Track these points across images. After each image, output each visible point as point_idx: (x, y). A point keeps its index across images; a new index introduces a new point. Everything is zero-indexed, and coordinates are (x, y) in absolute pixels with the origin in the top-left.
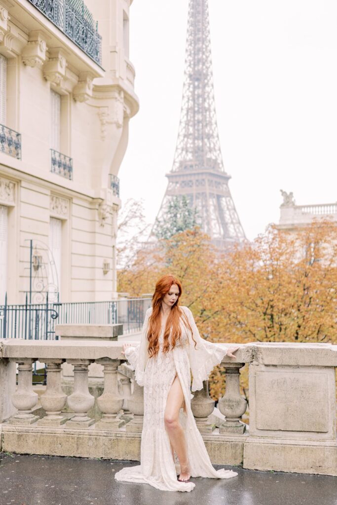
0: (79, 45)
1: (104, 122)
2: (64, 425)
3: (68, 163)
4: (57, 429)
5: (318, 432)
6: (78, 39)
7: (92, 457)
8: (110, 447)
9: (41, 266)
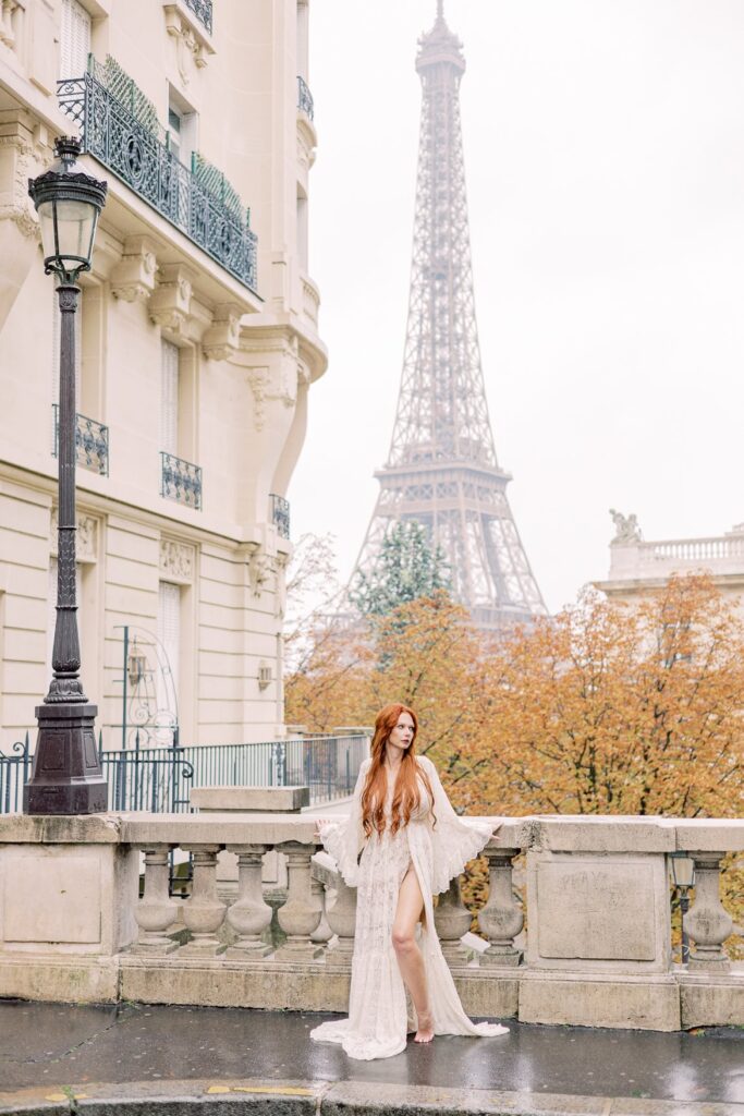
0: (216, 256)
1: (262, 396)
2: (223, 956)
3: (193, 476)
4: (210, 962)
5: (639, 961)
6: (214, 245)
7: (270, 1007)
8: (299, 990)
9: (145, 677)
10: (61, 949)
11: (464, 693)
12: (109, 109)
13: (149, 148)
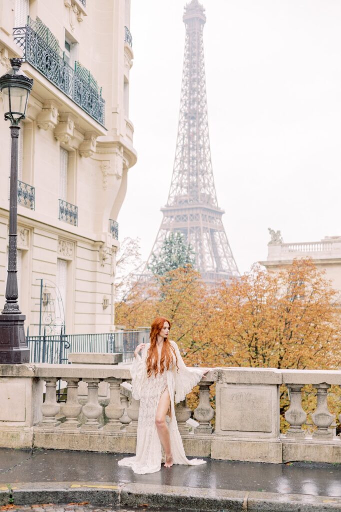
0: (87, 110)
1: (106, 174)
2: (80, 428)
3: (74, 211)
4: (74, 431)
5: (265, 432)
6: (85, 105)
7: (100, 451)
8: (114, 443)
9: (50, 302)
10: (8, 424)
11: (198, 312)
12: (37, 41)
13: (55, 60)
